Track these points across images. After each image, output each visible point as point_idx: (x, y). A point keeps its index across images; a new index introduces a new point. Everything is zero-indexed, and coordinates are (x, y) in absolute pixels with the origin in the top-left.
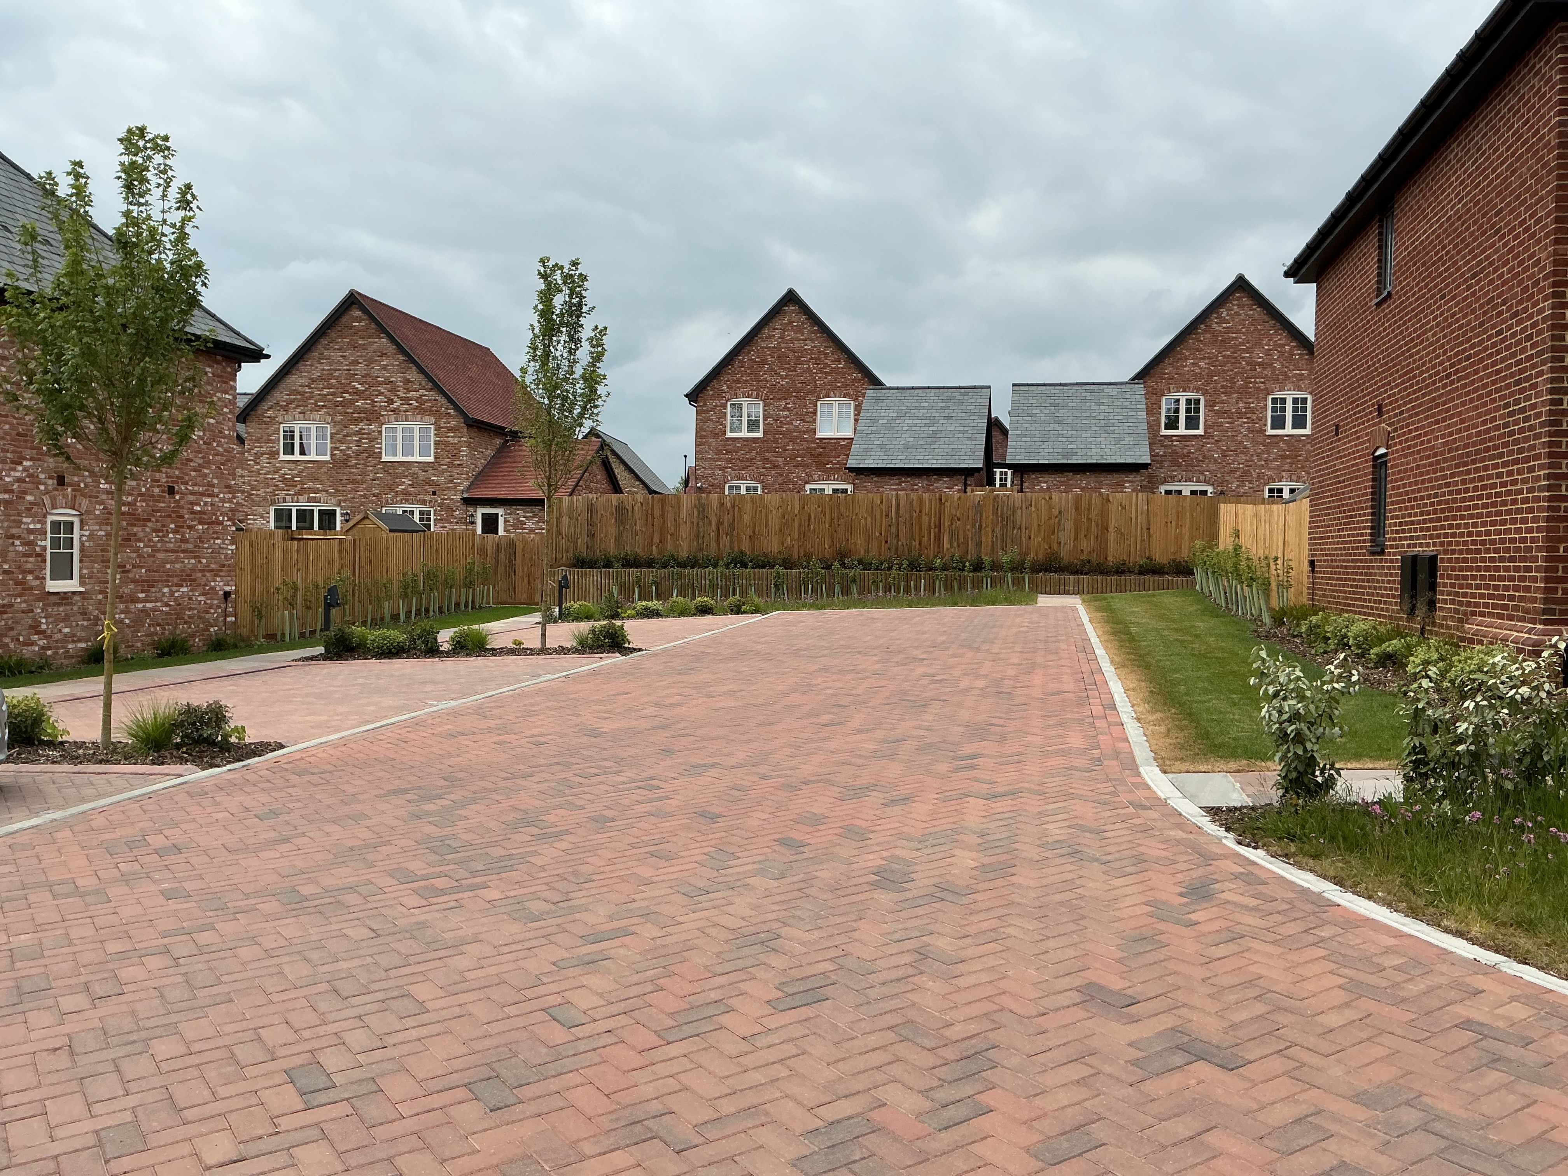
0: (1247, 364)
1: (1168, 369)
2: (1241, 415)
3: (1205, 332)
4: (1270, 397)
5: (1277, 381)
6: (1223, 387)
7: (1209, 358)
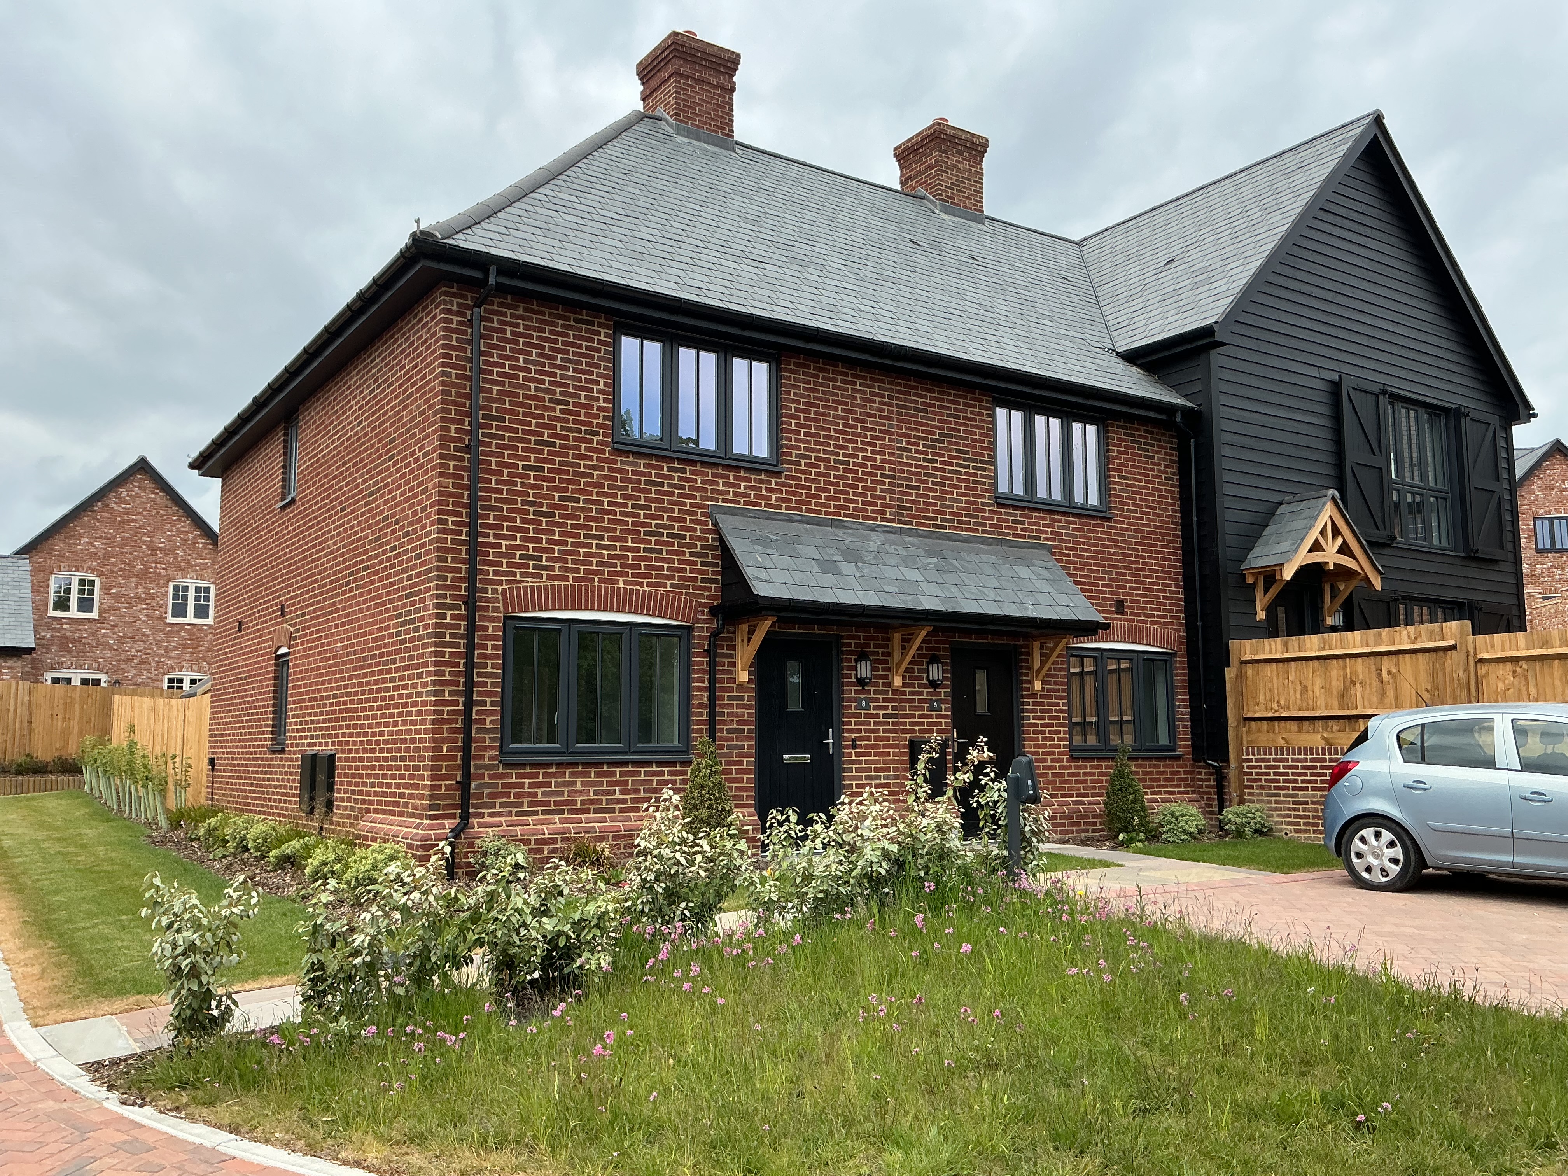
0: (148, 548)
1: (58, 545)
2: (139, 600)
3: (102, 510)
4: (171, 584)
5: (179, 568)
6: (120, 569)
7: (106, 538)
